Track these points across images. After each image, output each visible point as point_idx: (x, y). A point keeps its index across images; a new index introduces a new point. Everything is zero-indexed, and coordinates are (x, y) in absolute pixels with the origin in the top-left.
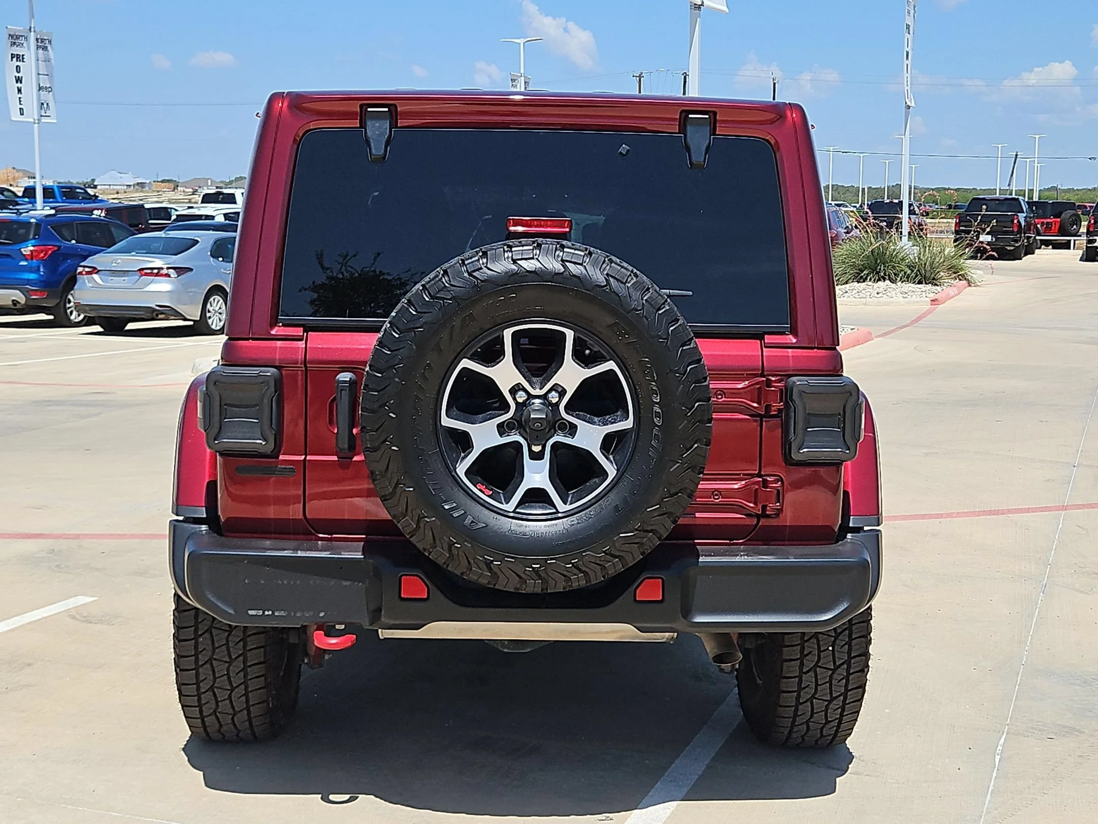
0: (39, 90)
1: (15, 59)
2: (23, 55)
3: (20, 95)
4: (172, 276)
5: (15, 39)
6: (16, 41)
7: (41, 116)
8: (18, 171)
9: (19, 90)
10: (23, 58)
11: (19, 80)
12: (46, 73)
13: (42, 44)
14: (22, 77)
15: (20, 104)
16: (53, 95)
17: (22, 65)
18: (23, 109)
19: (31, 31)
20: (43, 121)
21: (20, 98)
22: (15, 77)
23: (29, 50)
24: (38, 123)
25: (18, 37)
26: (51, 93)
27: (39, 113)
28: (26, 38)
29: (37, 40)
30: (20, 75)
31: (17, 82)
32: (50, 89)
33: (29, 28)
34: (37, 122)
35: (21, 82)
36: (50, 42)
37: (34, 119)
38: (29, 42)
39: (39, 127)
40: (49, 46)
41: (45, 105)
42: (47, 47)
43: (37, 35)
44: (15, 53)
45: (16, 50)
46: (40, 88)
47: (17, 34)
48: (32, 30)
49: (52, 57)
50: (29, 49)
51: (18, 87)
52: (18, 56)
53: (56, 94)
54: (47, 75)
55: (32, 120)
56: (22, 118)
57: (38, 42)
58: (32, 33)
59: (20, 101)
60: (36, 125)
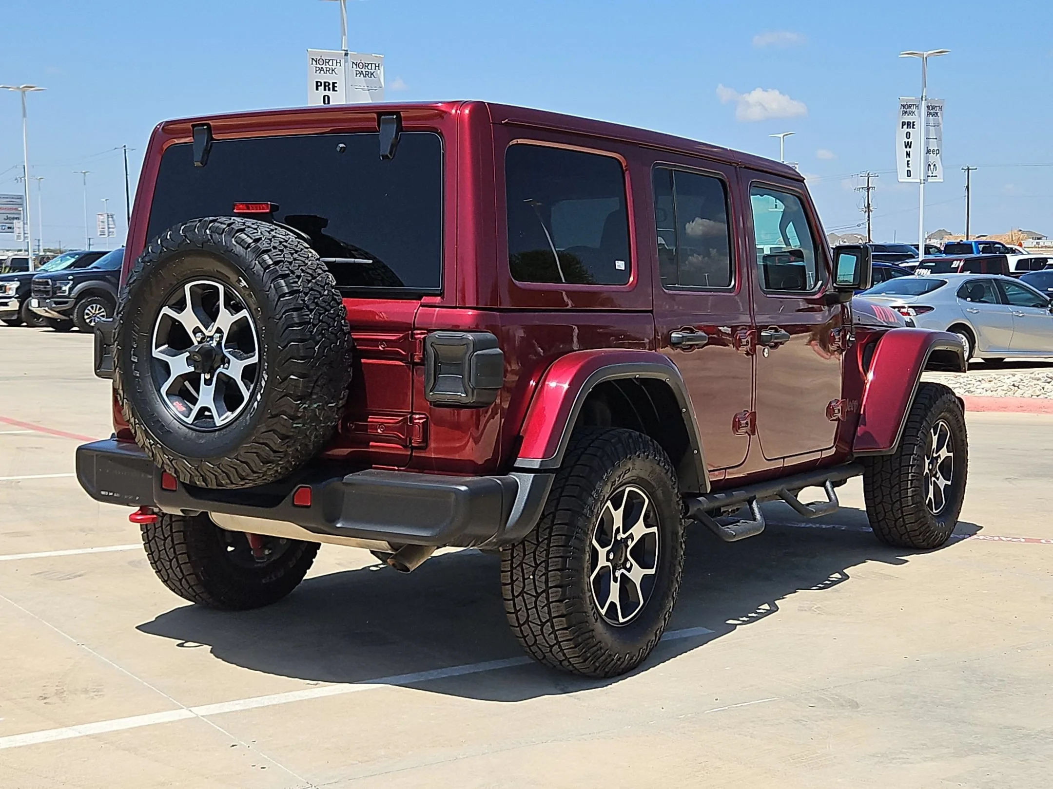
0: (927, 153)
1: (905, 127)
2: (913, 122)
3: (908, 159)
4: (911, 314)
5: (907, 108)
6: (908, 110)
7: (928, 176)
8: (1023, 232)
9: (908, 155)
10: (913, 125)
11: (908, 145)
12: (935, 137)
13: (932, 110)
14: (911, 142)
15: (908, 167)
16: (941, 157)
17: (912, 131)
18: (910, 171)
19: (922, 100)
20: (929, 181)
21: (908, 161)
22: (905, 142)
23: (920, 118)
24: (924, 183)
25: (909, 107)
26: (938, 155)
27: (926, 173)
28: (917, 107)
29: (928, 107)
30: (910, 140)
31: (906, 147)
32: (937, 152)
33: (921, 97)
34: (922, 182)
35: (910, 147)
36: (941, 108)
37: (921, 180)
38: (921, 109)
39: (924, 186)
40: (940, 112)
41: (932, 167)
42: (937, 114)
43: (928, 103)
44: (906, 121)
45: (907, 118)
46: (928, 152)
47: (908, 104)
48: (924, 99)
49: (941, 122)
50: (920, 116)
51: (907, 152)
52: (909, 124)
53: (943, 155)
54: (936, 139)
55: (919, 181)
56: (909, 180)
57: (929, 109)
58: (924, 102)
59: (908, 164)
60: (922, 185)
